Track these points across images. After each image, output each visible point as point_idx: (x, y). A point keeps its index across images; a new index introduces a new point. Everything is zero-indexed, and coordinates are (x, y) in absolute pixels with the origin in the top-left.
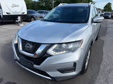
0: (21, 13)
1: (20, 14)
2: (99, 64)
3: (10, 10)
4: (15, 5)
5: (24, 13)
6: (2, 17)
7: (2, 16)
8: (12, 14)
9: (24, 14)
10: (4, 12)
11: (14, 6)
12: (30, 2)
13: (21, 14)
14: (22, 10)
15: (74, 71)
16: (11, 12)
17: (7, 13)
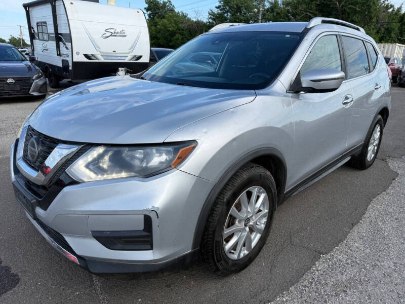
0: (130, 57)
1: (127, 60)
2: (317, 254)
3: (96, 47)
4: (113, 31)
5: (140, 57)
6: (70, 68)
7: (70, 64)
8: (102, 60)
9: (140, 61)
10: (78, 53)
11: (109, 34)
12: (181, 26)
13: (131, 60)
14: (133, 47)
15: (149, 247)
16: (99, 53)
17: (87, 56)
